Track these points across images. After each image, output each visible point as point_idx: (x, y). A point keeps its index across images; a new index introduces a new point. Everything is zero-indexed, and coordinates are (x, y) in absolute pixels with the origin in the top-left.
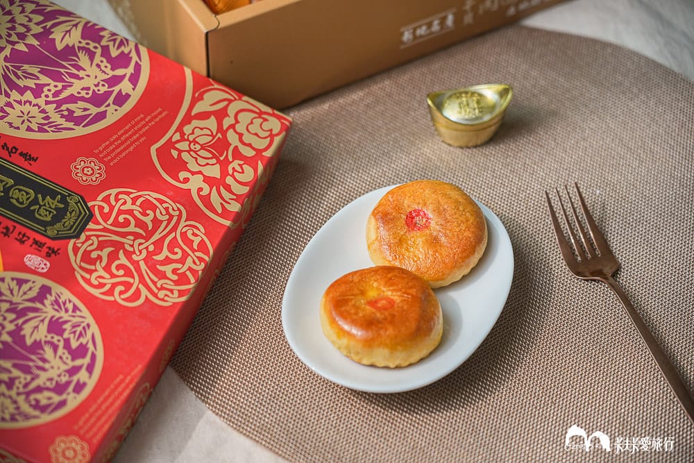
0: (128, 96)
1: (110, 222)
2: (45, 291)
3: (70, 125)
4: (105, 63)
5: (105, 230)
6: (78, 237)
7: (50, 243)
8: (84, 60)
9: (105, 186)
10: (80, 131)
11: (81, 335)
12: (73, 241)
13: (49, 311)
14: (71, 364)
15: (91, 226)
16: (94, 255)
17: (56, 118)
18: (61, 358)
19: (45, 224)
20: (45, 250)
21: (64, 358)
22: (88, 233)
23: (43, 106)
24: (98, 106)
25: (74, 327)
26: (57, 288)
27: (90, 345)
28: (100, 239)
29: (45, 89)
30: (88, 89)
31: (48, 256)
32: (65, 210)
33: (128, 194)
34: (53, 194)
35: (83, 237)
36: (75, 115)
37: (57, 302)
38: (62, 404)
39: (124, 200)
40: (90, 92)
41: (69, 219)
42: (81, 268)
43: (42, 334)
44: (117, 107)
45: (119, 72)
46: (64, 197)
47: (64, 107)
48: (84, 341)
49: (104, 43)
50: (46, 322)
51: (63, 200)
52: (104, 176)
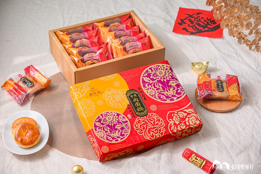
0: (174, 100)
1: (149, 118)
2: (127, 122)
3: (158, 98)
4: (175, 92)
5: (147, 119)
6: (141, 117)
7: (135, 115)
8: (172, 89)
9: (154, 112)
10: (159, 100)
11: (125, 133)
12: (139, 117)
13: (124, 125)
14: (119, 136)
15: (145, 117)
16: (141, 122)
17: (157, 96)
18: (118, 134)
19: (137, 111)
20: (133, 115)
21: (119, 134)
22: (143, 118)
23: (156, 92)
24: (166, 98)
25: (125, 131)
26: (129, 122)
27: (125, 136)
28: (144, 120)
29: (159, 90)
30: (168, 94)
31: (133, 117)
32: (143, 111)
33: (157, 116)
34: (143, 107)
35: (142, 118)
36: (161, 97)
37: (127, 125)
38: (112, 141)
39: (155, 117)
40: (167, 95)
41: (142, 113)
42: (136, 122)
43: (119, 128)
44: (170, 101)
46: (145, 109)
47: (160, 95)
48: (125, 134)
49: (178, 89)
50: (122, 127)
51: (144, 110)
52: (156, 110)
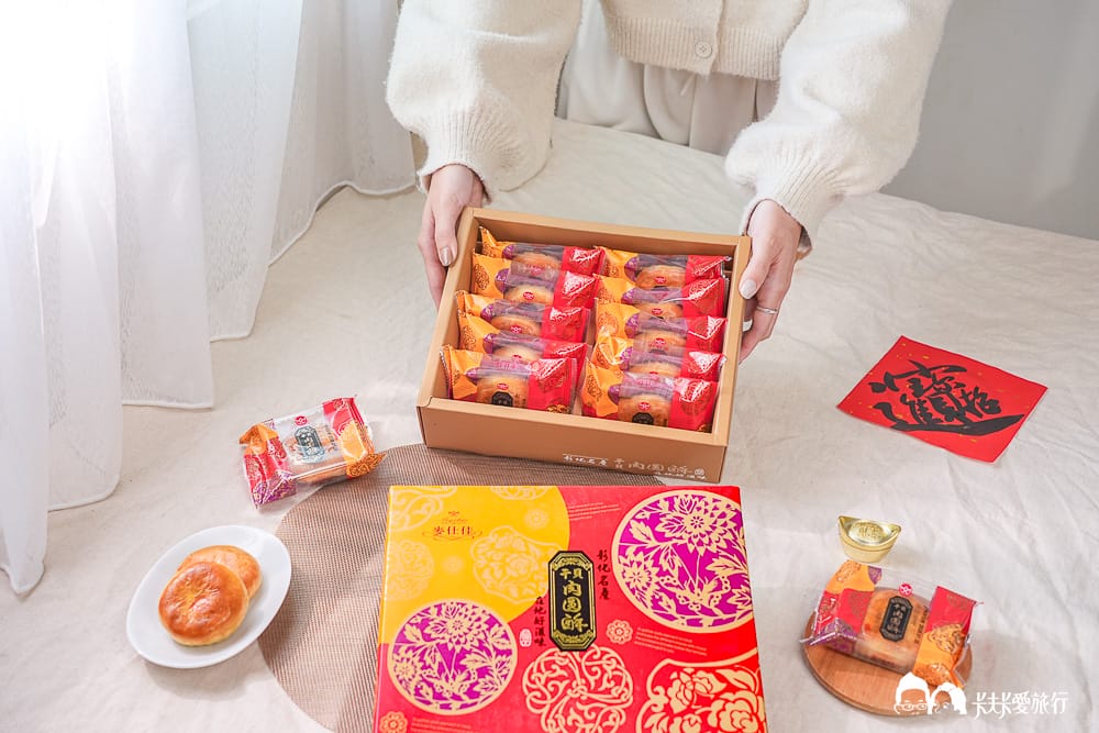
0: (701, 625)
1: (588, 664)
2: (508, 653)
3: (650, 604)
4: (718, 600)
5: (579, 664)
6: (562, 650)
7: (546, 638)
8: (710, 586)
9: (615, 647)
10: (650, 613)
11: (487, 688)
12: (557, 649)
13: (492, 662)
14: (461, 693)
15: (576, 654)
16: (554, 667)
17: (648, 595)
18: (462, 685)
19: (559, 627)
20: (539, 637)
21: (464, 687)
22: (569, 655)
23: (653, 583)
24: (678, 611)
25: (490, 682)
26: (514, 658)
27: (482, 698)
28: (570, 665)
29: (668, 577)
30: (687, 600)
31: (536, 641)
32: (579, 634)
33: (618, 663)
34: (586, 620)
35: (564, 653)
36: (660, 603)
37: (503, 663)
38: (428, 703)
39: (612, 663)
40: (686, 603)
41: (573, 640)
42: (539, 665)
43: (473, 666)
44: (685, 623)
45: (717, 611)
46: (589, 627)
47: (662, 594)
48: (483, 692)
49: (734, 591)
50: (484, 664)
51: (585, 630)
52: (623, 643)
